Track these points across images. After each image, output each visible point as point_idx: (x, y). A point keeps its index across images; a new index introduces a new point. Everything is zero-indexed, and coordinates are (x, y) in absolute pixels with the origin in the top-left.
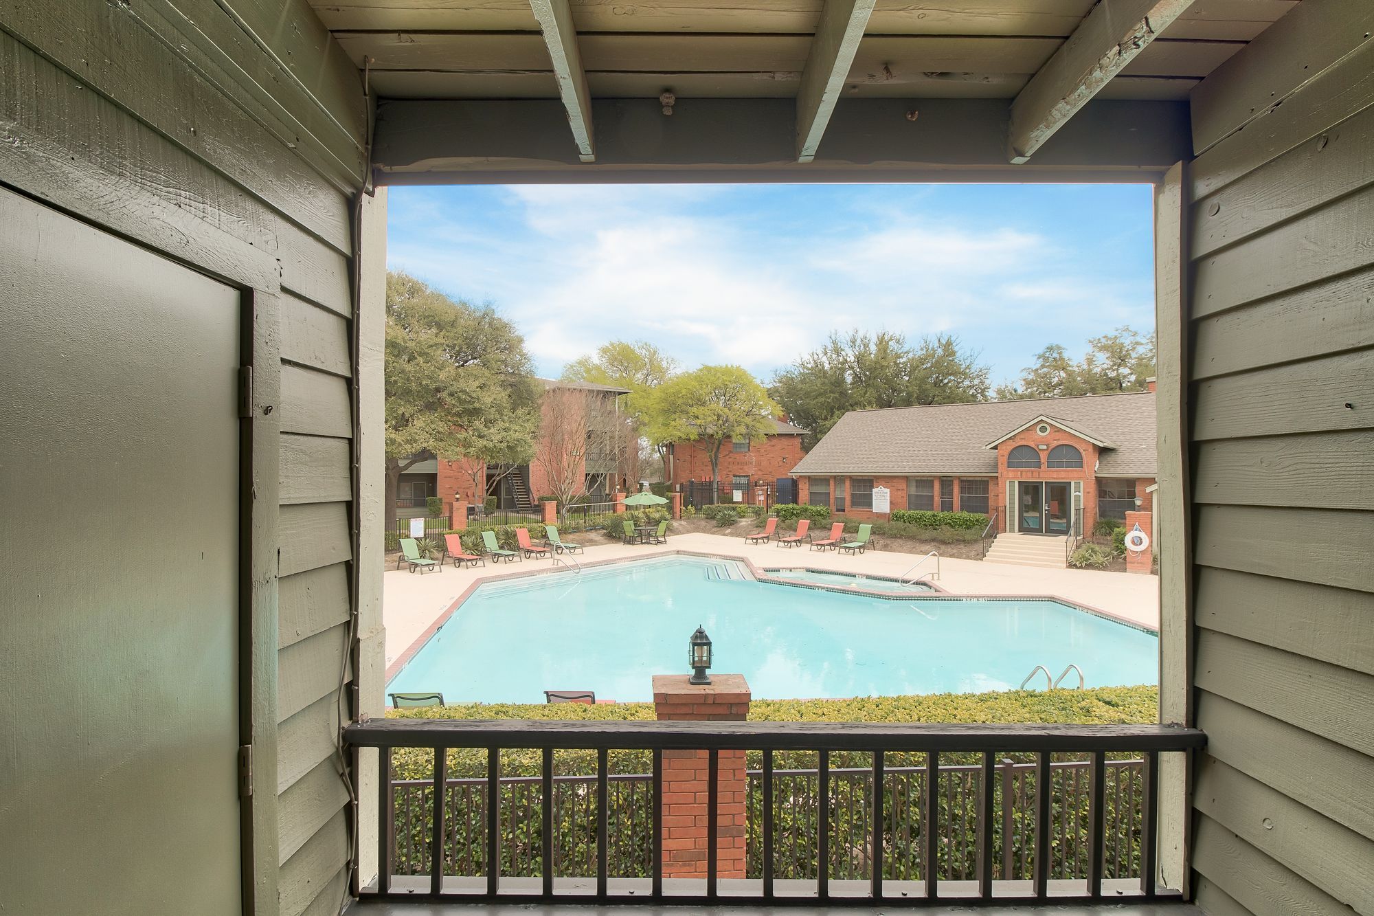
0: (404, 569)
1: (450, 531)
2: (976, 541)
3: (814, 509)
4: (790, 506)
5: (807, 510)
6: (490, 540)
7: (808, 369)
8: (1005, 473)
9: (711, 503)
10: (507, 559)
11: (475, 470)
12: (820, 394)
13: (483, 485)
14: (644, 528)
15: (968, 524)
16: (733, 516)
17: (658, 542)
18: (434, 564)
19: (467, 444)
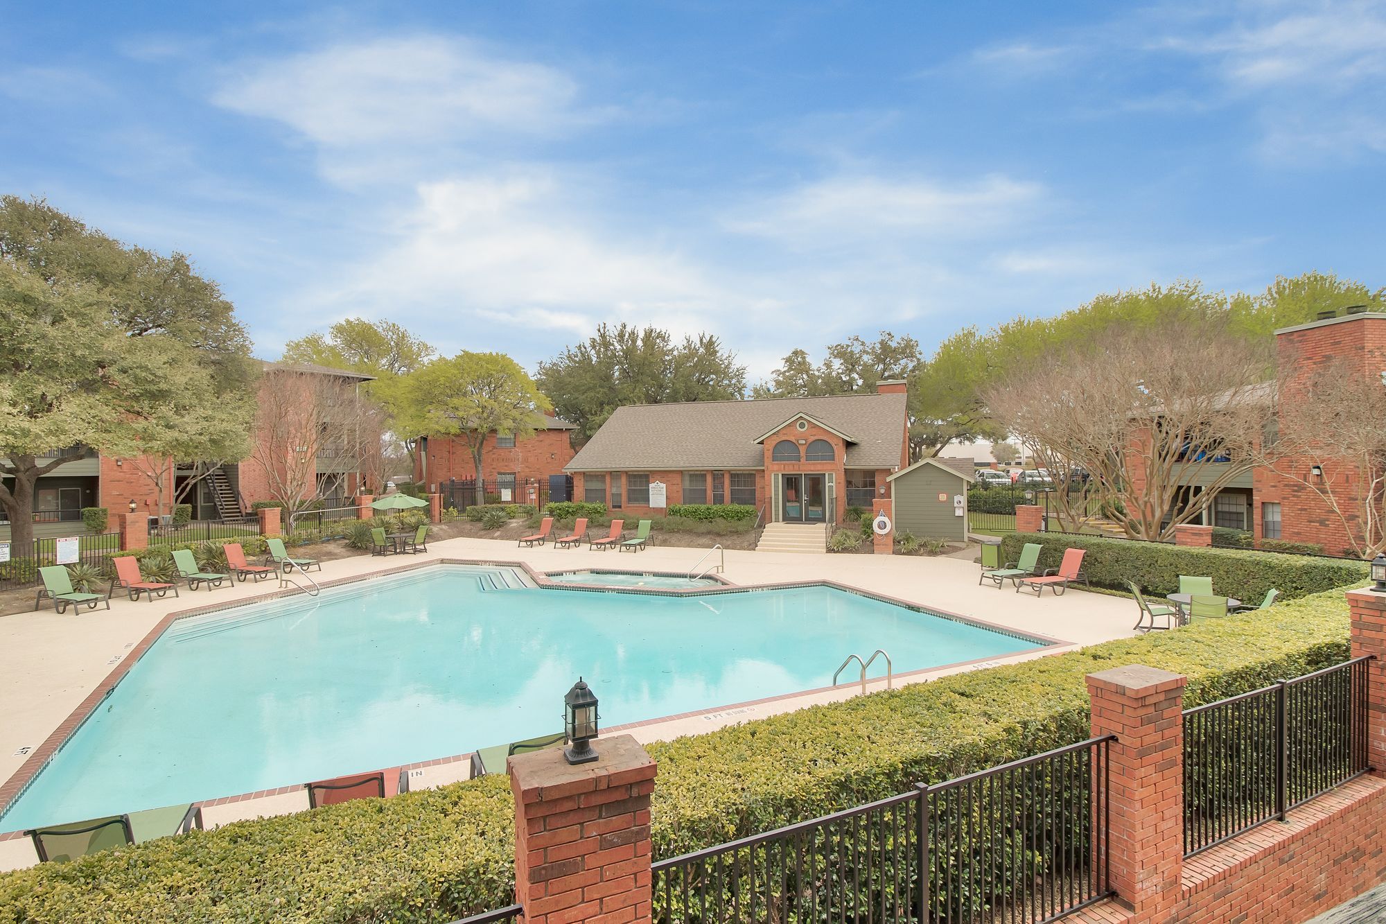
0: (46, 608)
1: (122, 553)
2: (747, 532)
3: (590, 506)
4: (566, 504)
5: (583, 507)
6: (185, 561)
7: (575, 362)
8: (770, 466)
9: (474, 503)
10: (211, 584)
11: (159, 472)
12: (589, 389)
13: (169, 491)
14: (398, 535)
15: (739, 516)
16: (502, 517)
17: (416, 551)
18: (96, 599)
19: (147, 436)
